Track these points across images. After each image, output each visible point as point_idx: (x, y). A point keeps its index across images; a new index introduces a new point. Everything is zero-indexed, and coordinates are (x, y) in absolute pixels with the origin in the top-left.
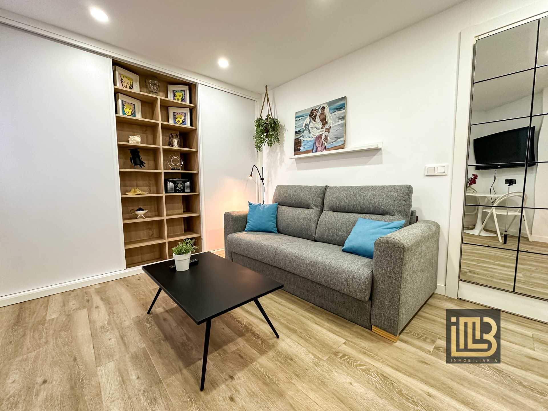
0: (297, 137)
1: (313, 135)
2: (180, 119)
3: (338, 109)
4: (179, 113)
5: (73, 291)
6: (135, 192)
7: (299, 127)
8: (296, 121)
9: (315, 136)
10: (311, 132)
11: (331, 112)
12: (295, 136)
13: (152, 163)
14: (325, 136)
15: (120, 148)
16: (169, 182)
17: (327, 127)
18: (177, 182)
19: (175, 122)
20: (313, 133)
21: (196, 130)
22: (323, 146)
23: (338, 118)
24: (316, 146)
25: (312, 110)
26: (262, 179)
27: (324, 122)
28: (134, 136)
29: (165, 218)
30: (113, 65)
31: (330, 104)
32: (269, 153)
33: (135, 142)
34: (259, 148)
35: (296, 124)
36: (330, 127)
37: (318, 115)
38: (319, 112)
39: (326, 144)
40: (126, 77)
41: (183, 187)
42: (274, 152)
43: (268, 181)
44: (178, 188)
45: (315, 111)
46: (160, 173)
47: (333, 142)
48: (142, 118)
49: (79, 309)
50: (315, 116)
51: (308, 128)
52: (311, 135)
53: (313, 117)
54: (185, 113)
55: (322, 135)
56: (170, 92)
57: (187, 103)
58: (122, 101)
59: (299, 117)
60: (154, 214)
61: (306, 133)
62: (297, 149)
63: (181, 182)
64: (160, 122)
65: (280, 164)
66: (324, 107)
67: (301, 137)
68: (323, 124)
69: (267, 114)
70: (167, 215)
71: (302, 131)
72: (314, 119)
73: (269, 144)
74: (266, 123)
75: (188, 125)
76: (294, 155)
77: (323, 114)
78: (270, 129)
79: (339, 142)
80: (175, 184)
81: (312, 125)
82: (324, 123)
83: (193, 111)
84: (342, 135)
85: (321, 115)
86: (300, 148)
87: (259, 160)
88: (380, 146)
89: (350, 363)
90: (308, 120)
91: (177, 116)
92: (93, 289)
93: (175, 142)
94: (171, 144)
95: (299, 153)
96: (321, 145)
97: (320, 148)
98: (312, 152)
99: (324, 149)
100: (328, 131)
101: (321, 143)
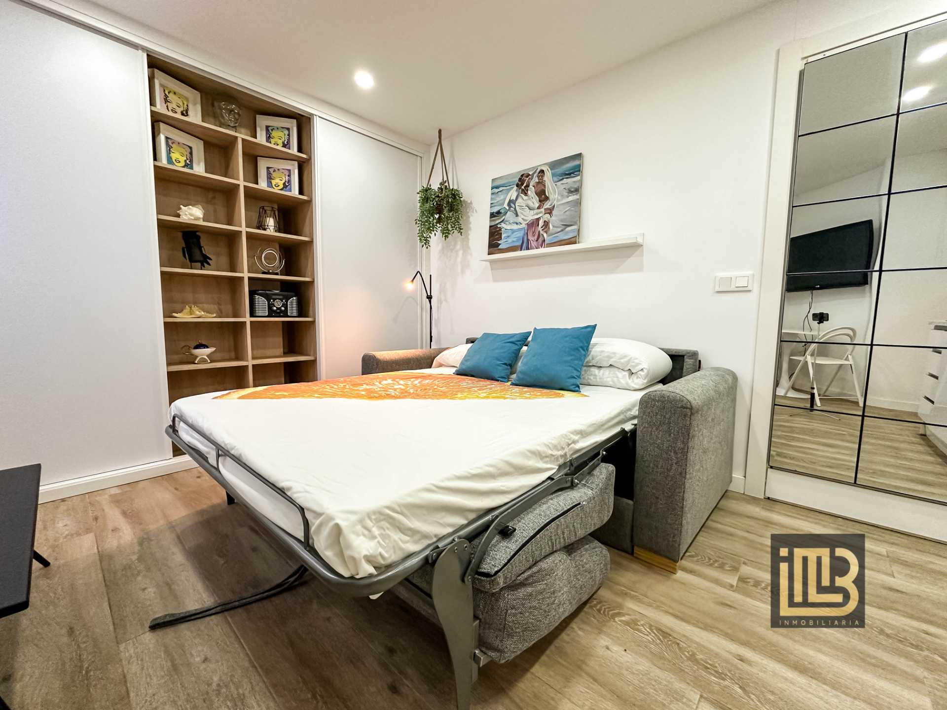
0: (493, 223)
1: (523, 219)
2: (279, 181)
3: (569, 174)
4: (279, 170)
5: (63, 500)
6: (191, 313)
7: (499, 206)
8: (492, 194)
9: (526, 220)
10: (519, 214)
11: (556, 179)
12: (490, 221)
13: (224, 260)
14: (545, 221)
15: (162, 226)
16: (257, 297)
17: (547, 205)
18: (274, 297)
19: (270, 184)
20: (523, 217)
21: (309, 203)
22: (540, 240)
23: (567, 191)
24: (528, 240)
25: (522, 176)
26: (429, 298)
27: (542, 196)
28: (190, 207)
29: (250, 363)
30: (149, 67)
31: (554, 165)
32: (442, 251)
33: (193, 218)
34: (426, 241)
35: (492, 199)
36: (554, 206)
37: (532, 184)
38: (533, 179)
39: (545, 235)
40: (175, 93)
41: (285, 306)
42: (452, 250)
43: (440, 302)
44: (275, 308)
45: (527, 177)
46: (242, 279)
47: (559, 232)
48: (206, 172)
49: (78, 534)
50: (528, 186)
51: (514, 207)
52: (520, 219)
53: (523, 187)
54: (289, 171)
55: (538, 219)
56: (261, 130)
57: (294, 150)
58: (167, 138)
59: (497, 187)
60: (226, 355)
61: (510, 216)
62: (494, 245)
63: (281, 297)
64: (241, 183)
65: (463, 272)
66: (542, 171)
67: (501, 222)
68: (540, 201)
69: (441, 180)
70: (253, 358)
72: (525, 192)
73: (443, 234)
74: (438, 196)
75: (295, 192)
76: (489, 254)
77: (541, 183)
78: (445, 207)
79: (567, 232)
80: (269, 301)
81: (521, 201)
82: (541, 199)
83: (304, 167)
84: (574, 219)
85: (537, 186)
86: (499, 242)
87: (424, 263)
88: (640, 240)
89: (602, 612)
90: (513, 194)
91: (274, 175)
92: (106, 496)
93: (271, 222)
94: (261, 226)
95: (497, 251)
96: (536, 237)
97: (535, 242)
98: (521, 250)
99: (543, 244)
100: (550, 213)
101: (537, 233)
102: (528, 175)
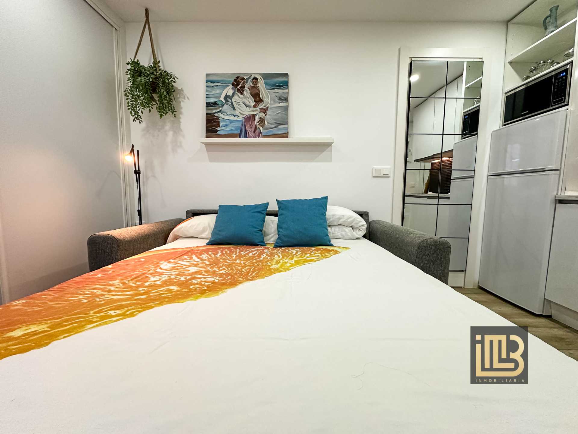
0: (210, 112)
1: (240, 113)
9: (243, 115)
10: (236, 108)
12: (206, 109)
14: (260, 118)
17: (262, 106)
20: (240, 111)
22: (257, 131)
24: (246, 130)
25: (237, 78)
26: (138, 172)
27: (257, 98)
34: (138, 116)
36: (268, 107)
37: (246, 86)
38: (248, 83)
39: (261, 128)
50: (243, 87)
51: (231, 101)
52: (237, 113)
53: (238, 87)
55: (254, 116)
62: (211, 130)
66: (256, 79)
67: (218, 112)
68: (255, 101)
71: (219, 104)
72: (241, 91)
73: (157, 112)
74: (152, 73)
76: (206, 138)
77: (255, 87)
81: (237, 98)
82: (257, 100)
85: (252, 89)
86: (217, 129)
90: (229, 91)
95: (215, 136)
96: (253, 129)
97: (253, 133)
98: (240, 137)
99: (260, 135)
100: (265, 112)
101: (254, 126)
102: (243, 79)
